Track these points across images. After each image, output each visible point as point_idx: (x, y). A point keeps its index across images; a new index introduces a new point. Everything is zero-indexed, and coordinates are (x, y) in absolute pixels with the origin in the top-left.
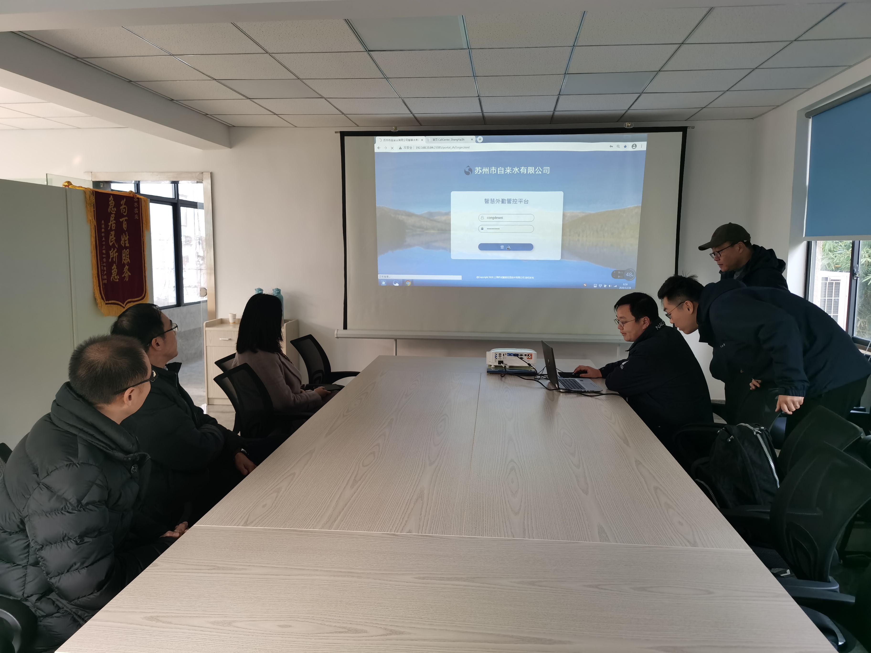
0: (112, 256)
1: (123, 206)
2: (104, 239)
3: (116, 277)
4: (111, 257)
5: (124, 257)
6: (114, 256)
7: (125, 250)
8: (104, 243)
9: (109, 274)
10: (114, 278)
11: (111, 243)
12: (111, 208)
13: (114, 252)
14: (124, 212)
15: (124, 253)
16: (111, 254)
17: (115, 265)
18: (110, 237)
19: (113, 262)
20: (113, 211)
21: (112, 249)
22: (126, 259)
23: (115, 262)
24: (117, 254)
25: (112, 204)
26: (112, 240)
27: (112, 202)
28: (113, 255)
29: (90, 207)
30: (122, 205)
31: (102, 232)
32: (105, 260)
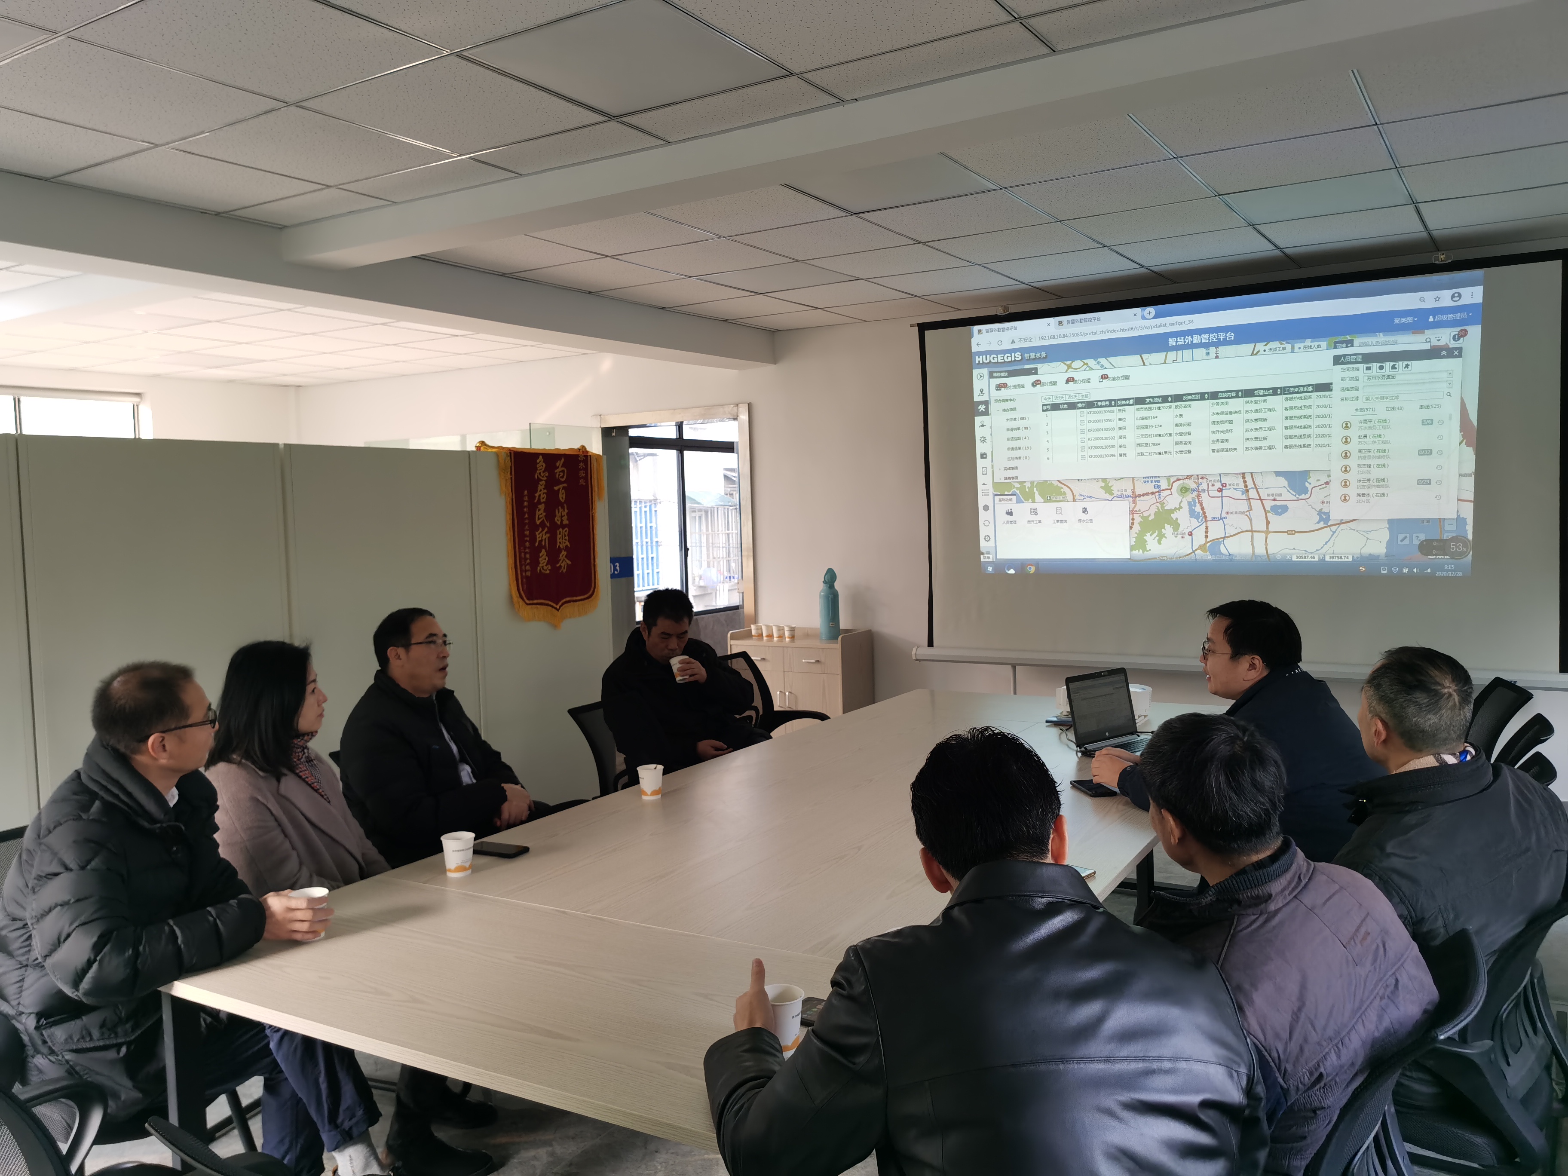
0: (540, 539)
1: (560, 469)
2: (526, 516)
3: (545, 568)
4: (538, 540)
5: (560, 539)
6: (544, 538)
7: (561, 530)
8: (527, 521)
9: (535, 562)
10: (543, 569)
11: (538, 520)
12: (540, 473)
13: (544, 532)
14: (561, 477)
15: (560, 534)
16: (538, 536)
17: (543, 551)
18: (538, 513)
19: (541, 547)
20: (543, 477)
21: (541, 529)
22: (563, 540)
23: (544, 547)
24: (548, 535)
25: (541, 467)
26: (540, 516)
27: (541, 464)
28: (542, 537)
29: (504, 473)
30: (558, 468)
31: (525, 507)
32: (527, 544)
